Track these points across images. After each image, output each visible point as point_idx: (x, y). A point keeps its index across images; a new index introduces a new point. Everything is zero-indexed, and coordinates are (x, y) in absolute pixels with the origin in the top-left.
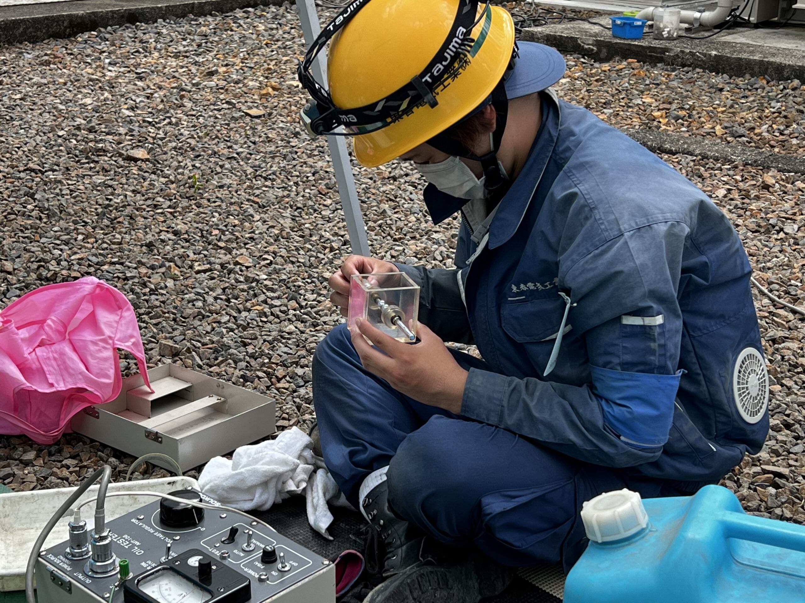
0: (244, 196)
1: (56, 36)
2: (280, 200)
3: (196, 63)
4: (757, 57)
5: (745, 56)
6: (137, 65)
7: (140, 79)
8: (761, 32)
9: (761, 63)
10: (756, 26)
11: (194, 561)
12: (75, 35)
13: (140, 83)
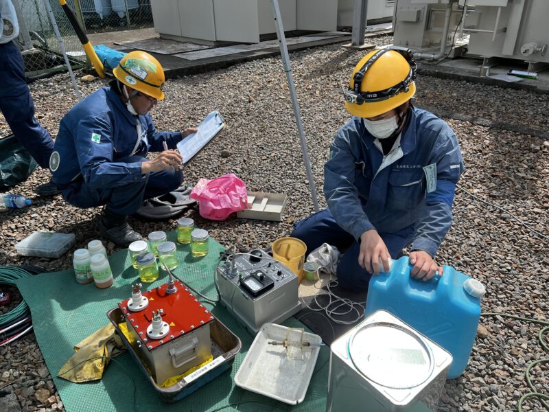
0: (278, 130)
1: (222, 68)
2: (289, 131)
3: (265, 77)
4: (451, 73)
5: (447, 72)
6: (247, 79)
7: (248, 84)
8: (455, 61)
9: (453, 75)
10: (453, 59)
11: (259, 274)
12: (228, 67)
13: (248, 86)
